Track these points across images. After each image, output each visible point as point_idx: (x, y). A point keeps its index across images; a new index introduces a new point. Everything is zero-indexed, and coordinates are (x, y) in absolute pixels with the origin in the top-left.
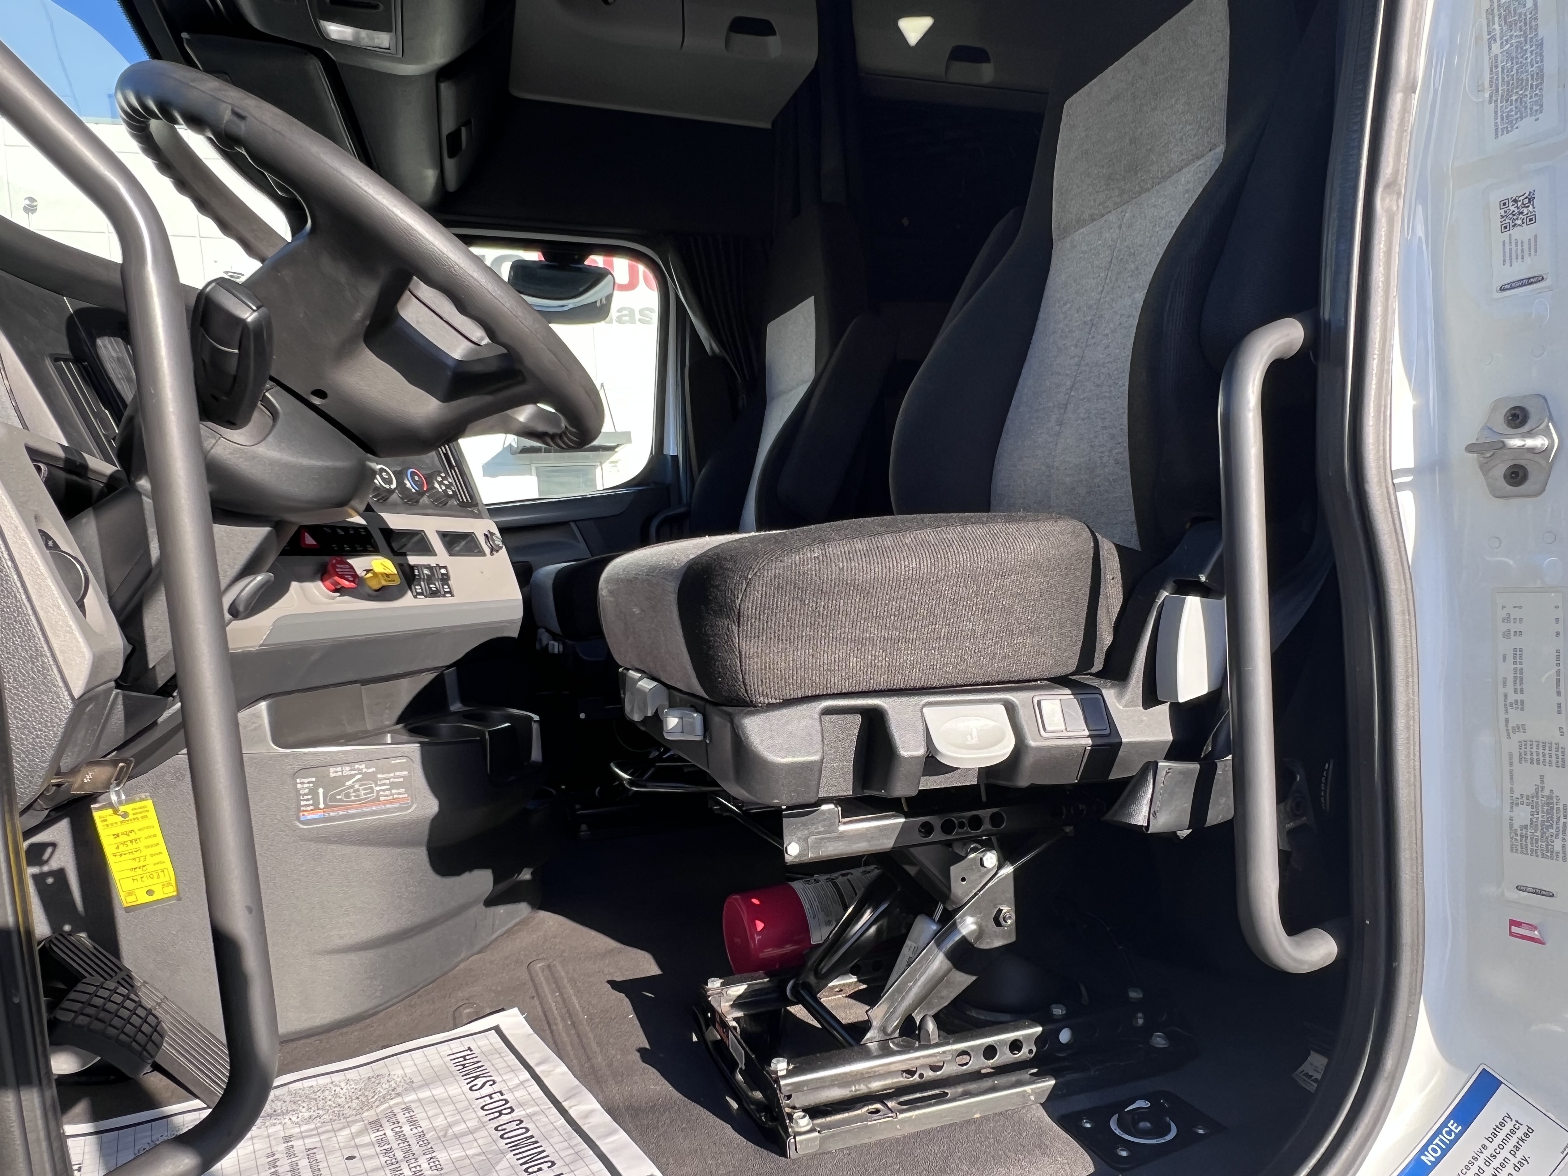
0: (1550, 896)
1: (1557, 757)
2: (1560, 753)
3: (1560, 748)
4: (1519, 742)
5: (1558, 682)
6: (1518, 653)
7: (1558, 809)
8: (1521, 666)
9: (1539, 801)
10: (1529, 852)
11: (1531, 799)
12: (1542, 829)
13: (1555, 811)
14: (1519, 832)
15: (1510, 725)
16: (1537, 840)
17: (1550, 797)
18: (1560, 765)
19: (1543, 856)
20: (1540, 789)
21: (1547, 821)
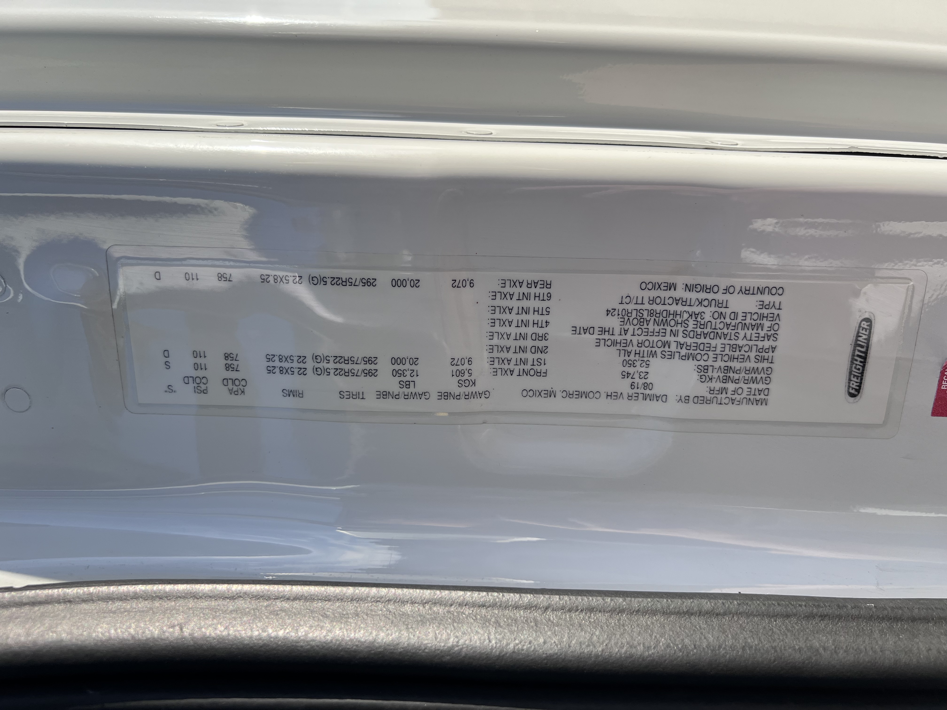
0: (870, 326)
1: (526, 296)
2: (516, 290)
3: (505, 290)
4: (495, 373)
5: (338, 281)
6: (277, 364)
7: (652, 301)
8: (309, 360)
9: (635, 339)
10: (765, 365)
11: (632, 357)
12: (705, 335)
13: (659, 308)
14: (718, 385)
15: (455, 389)
16: (733, 348)
17: (625, 317)
18: (546, 291)
19: (773, 336)
20: (606, 336)
21: (685, 323)
